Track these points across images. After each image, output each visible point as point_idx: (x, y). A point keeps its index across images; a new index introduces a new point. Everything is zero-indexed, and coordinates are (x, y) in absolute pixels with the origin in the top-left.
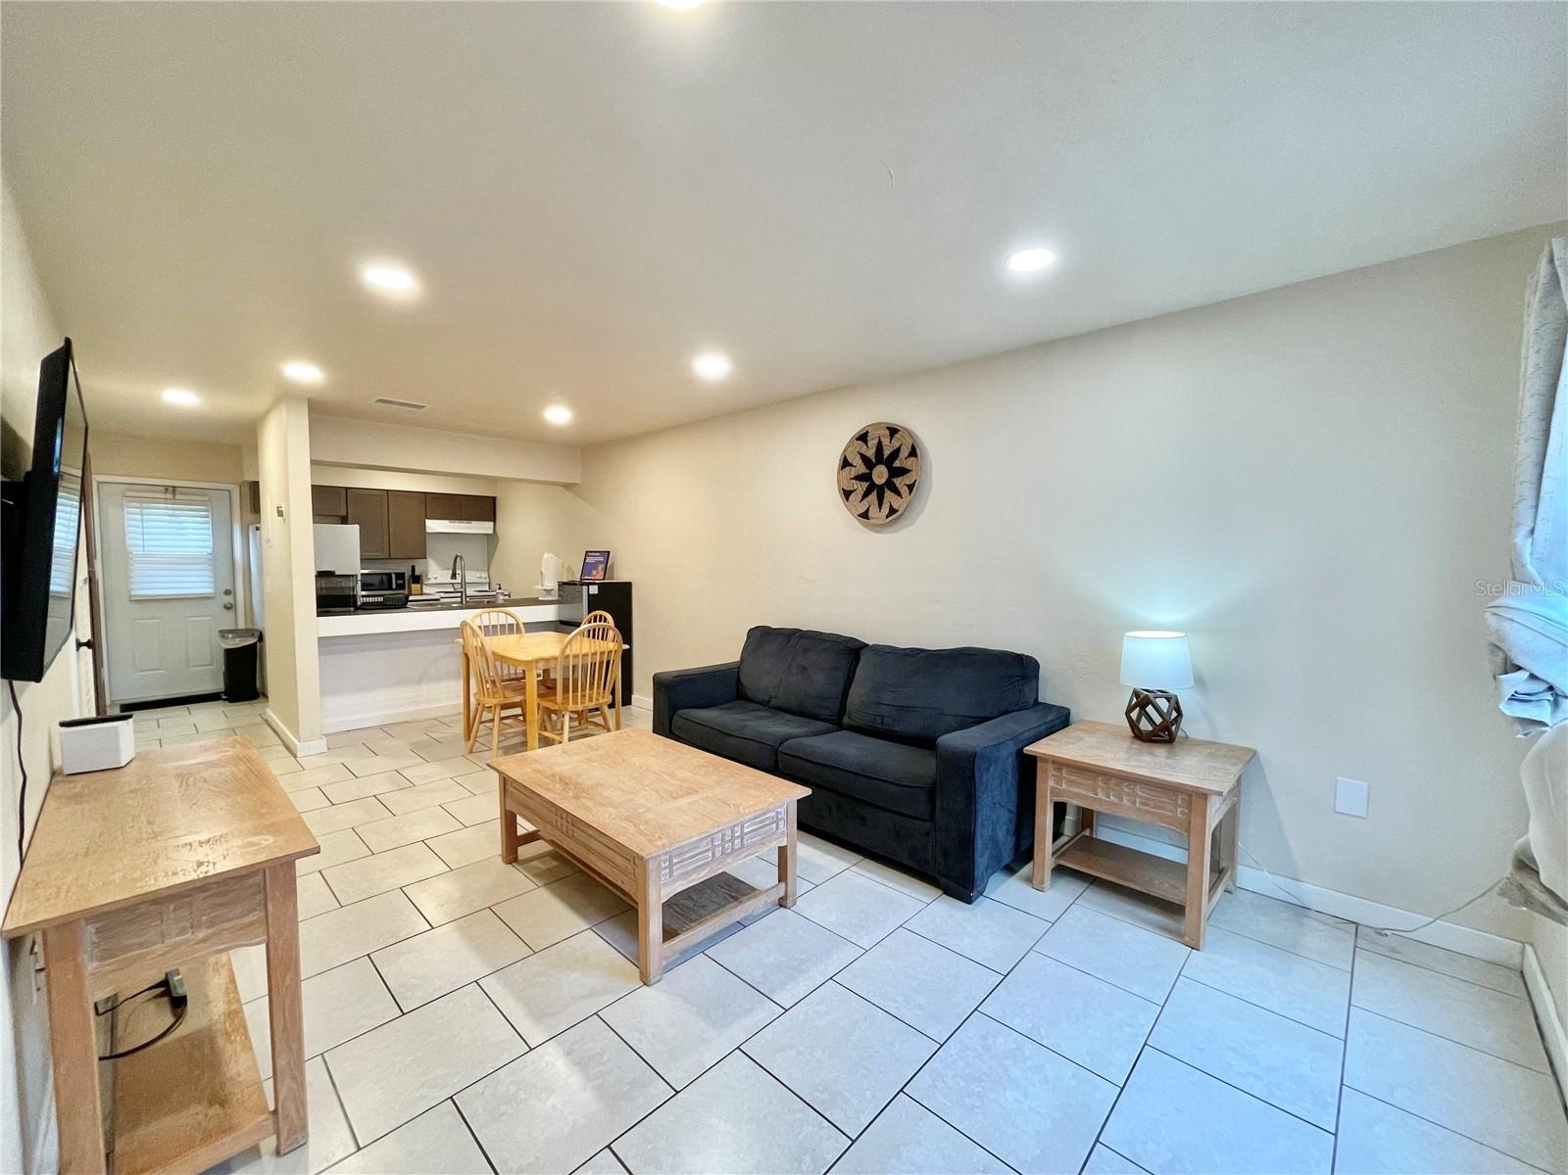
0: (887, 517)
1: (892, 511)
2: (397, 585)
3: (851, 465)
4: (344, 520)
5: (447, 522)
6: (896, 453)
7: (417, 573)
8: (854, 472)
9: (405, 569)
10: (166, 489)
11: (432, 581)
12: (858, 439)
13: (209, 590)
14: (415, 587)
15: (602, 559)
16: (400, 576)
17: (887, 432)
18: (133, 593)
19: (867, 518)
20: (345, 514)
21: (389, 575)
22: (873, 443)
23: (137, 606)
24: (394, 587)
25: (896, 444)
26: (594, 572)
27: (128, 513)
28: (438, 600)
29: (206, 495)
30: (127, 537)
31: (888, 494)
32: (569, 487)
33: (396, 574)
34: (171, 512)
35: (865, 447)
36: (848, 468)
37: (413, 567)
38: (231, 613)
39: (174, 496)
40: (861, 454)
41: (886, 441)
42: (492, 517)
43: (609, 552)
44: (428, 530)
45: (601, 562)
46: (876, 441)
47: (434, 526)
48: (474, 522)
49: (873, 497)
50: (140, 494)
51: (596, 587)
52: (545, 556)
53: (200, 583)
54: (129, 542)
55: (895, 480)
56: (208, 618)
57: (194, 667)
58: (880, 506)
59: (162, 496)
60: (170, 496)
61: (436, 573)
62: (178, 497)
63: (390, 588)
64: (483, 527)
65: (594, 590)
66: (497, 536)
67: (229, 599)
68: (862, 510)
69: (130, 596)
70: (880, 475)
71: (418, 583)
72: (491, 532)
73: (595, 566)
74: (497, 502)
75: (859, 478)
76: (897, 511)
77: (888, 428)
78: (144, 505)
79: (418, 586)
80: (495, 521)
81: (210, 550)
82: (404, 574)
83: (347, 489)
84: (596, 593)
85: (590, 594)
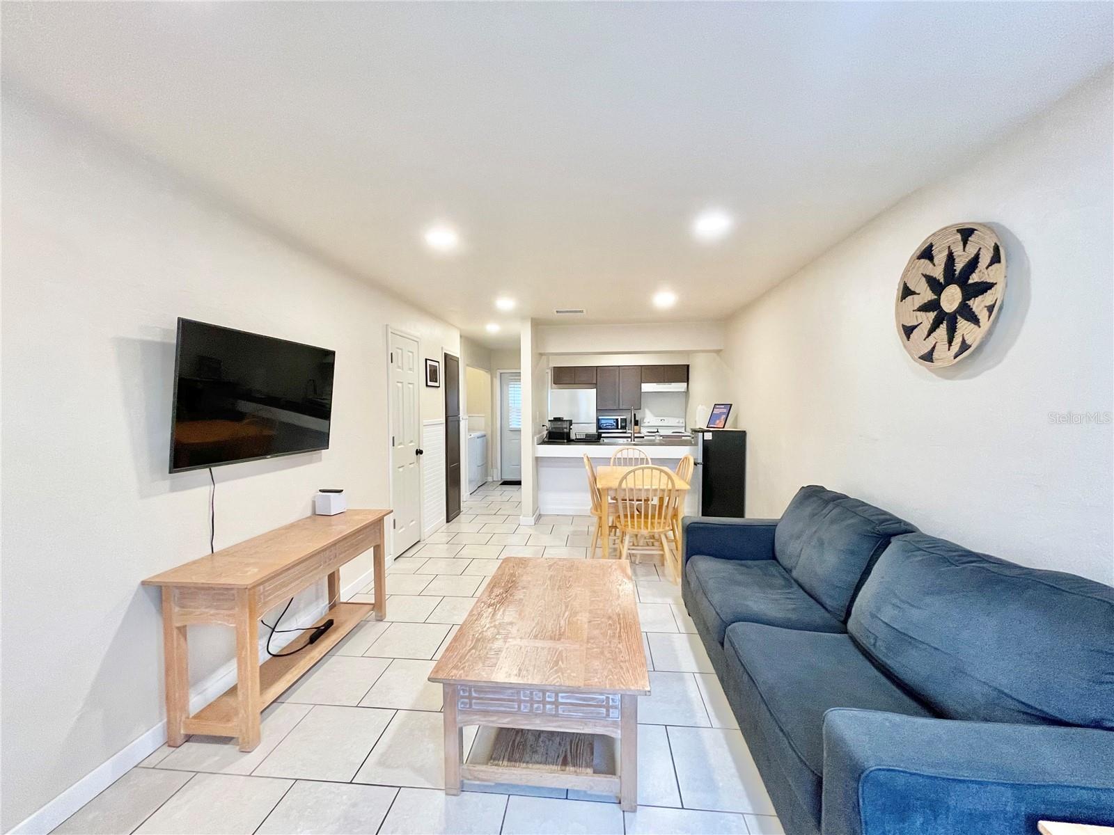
0: (956, 357)
1: (964, 347)
2: (622, 426)
3: (913, 293)
4: (595, 386)
5: (655, 384)
6: (973, 264)
7: (637, 419)
8: (918, 301)
9: (629, 416)
11: (646, 424)
12: (919, 258)
14: (635, 428)
15: (725, 411)
16: (624, 420)
17: (959, 236)
19: (931, 360)
20: (596, 382)
21: (617, 420)
22: (940, 258)
23: (511, 433)
24: (619, 427)
25: (971, 250)
26: (717, 421)
27: (510, 387)
28: (643, 437)
31: (963, 325)
33: (621, 419)
35: (931, 265)
36: (910, 298)
37: (634, 415)
40: (925, 276)
41: (958, 250)
42: (686, 379)
43: (734, 405)
44: (643, 391)
45: (724, 413)
46: (946, 253)
47: (647, 387)
48: (673, 383)
49: (942, 330)
50: (513, 378)
51: (711, 434)
54: (510, 402)
55: (970, 303)
58: (950, 342)
61: (650, 419)
64: (680, 387)
65: (710, 436)
66: (689, 392)
68: (926, 350)
69: (510, 428)
70: (951, 298)
71: (636, 425)
72: (685, 389)
73: (718, 416)
74: (690, 367)
75: (925, 308)
76: (970, 346)
77: (958, 231)
78: (515, 383)
79: (638, 427)
80: (688, 381)
82: (626, 419)
83: (597, 367)
84: (711, 438)
85: (705, 439)
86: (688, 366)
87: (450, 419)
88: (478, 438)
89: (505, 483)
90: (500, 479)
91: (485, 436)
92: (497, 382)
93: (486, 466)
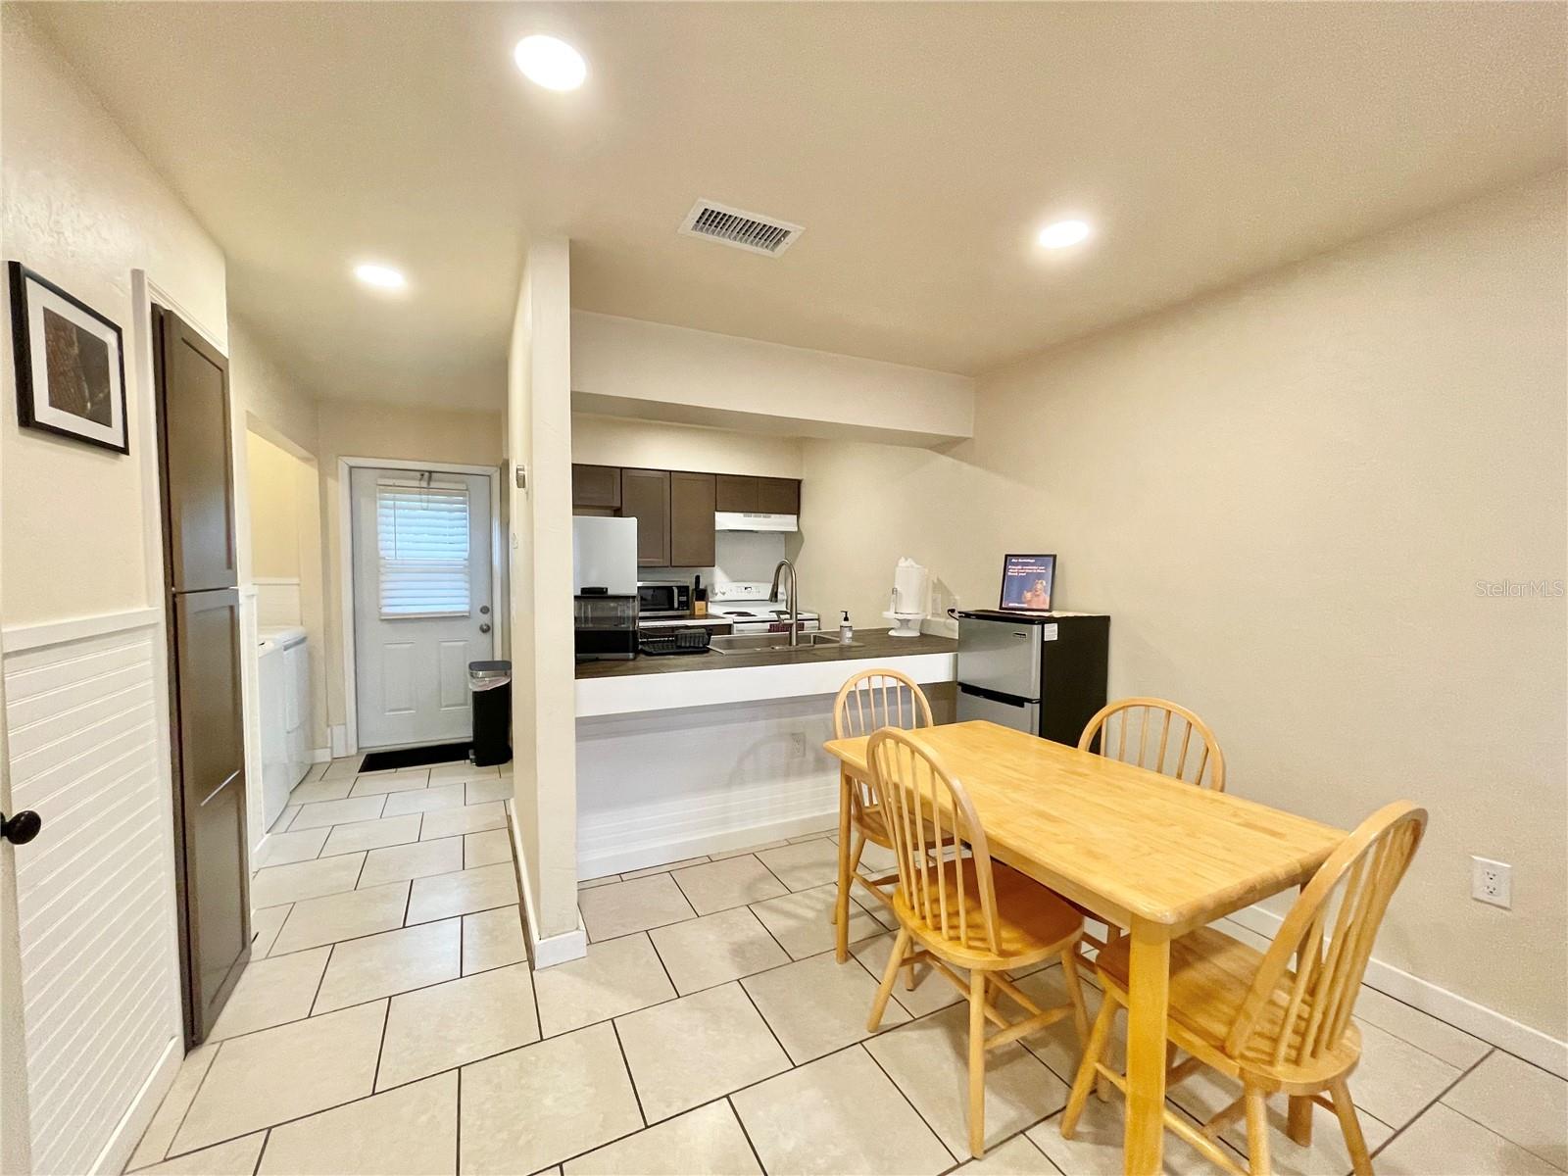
2: (680, 602)
4: (618, 512)
5: (742, 515)
7: (702, 587)
9: (690, 582)
10: (422, 473)
11: (719, 597)
13: (461, 606)
14: (699, 605)
15: (1040, 569)
16: (683, 590)
18: (385, 610)
20: (619, 505)
21: (669, 589)
23: (386, 626)
24: (676, 605)
26: (1028, 595)
27: (382, 507)
29: (462, 482)
30: (380, 537)
32: (944, 445)
33: (678, 587)
34: (425, 505)
37: (698, 578)
38: (486, 638)
39: (429, 484)
42: (795, 509)
43: (1055, 557)
44: (717, 528)
47: (725, 521)
48: (773, 516)
50: (390, 482)
51: (1056, 625)
52: (902, 563)
53: (454, 598)
54: (381, 545)
56: (462, 643)
57: (446, 706)
59: (416, 483)
60: (424, 484)
61: (724, 587)
62: (433, 485)
63: (671, 608)
64: (784, 523)
65: (1052, 632)
66: (801, 534)
67: (484, 619)
69: (381, 614)
71: (703, 600)
72: (796, 529)
73: (1026, 582)
74: (802, 485)
78: (398, 495)
79: (703, 603)
80: (798, 514)
81: (466, 555)
82: (688, 587)
83: (622, 468)
84: (1056, 638)
85: (1045, 639)
86: (799, 482)
87: (191, 604)
88: (286, 648)
89: (377, 762)
90: (353, 751)
91: (303, 640)
92: (339, 489)
93: (310, 726)
